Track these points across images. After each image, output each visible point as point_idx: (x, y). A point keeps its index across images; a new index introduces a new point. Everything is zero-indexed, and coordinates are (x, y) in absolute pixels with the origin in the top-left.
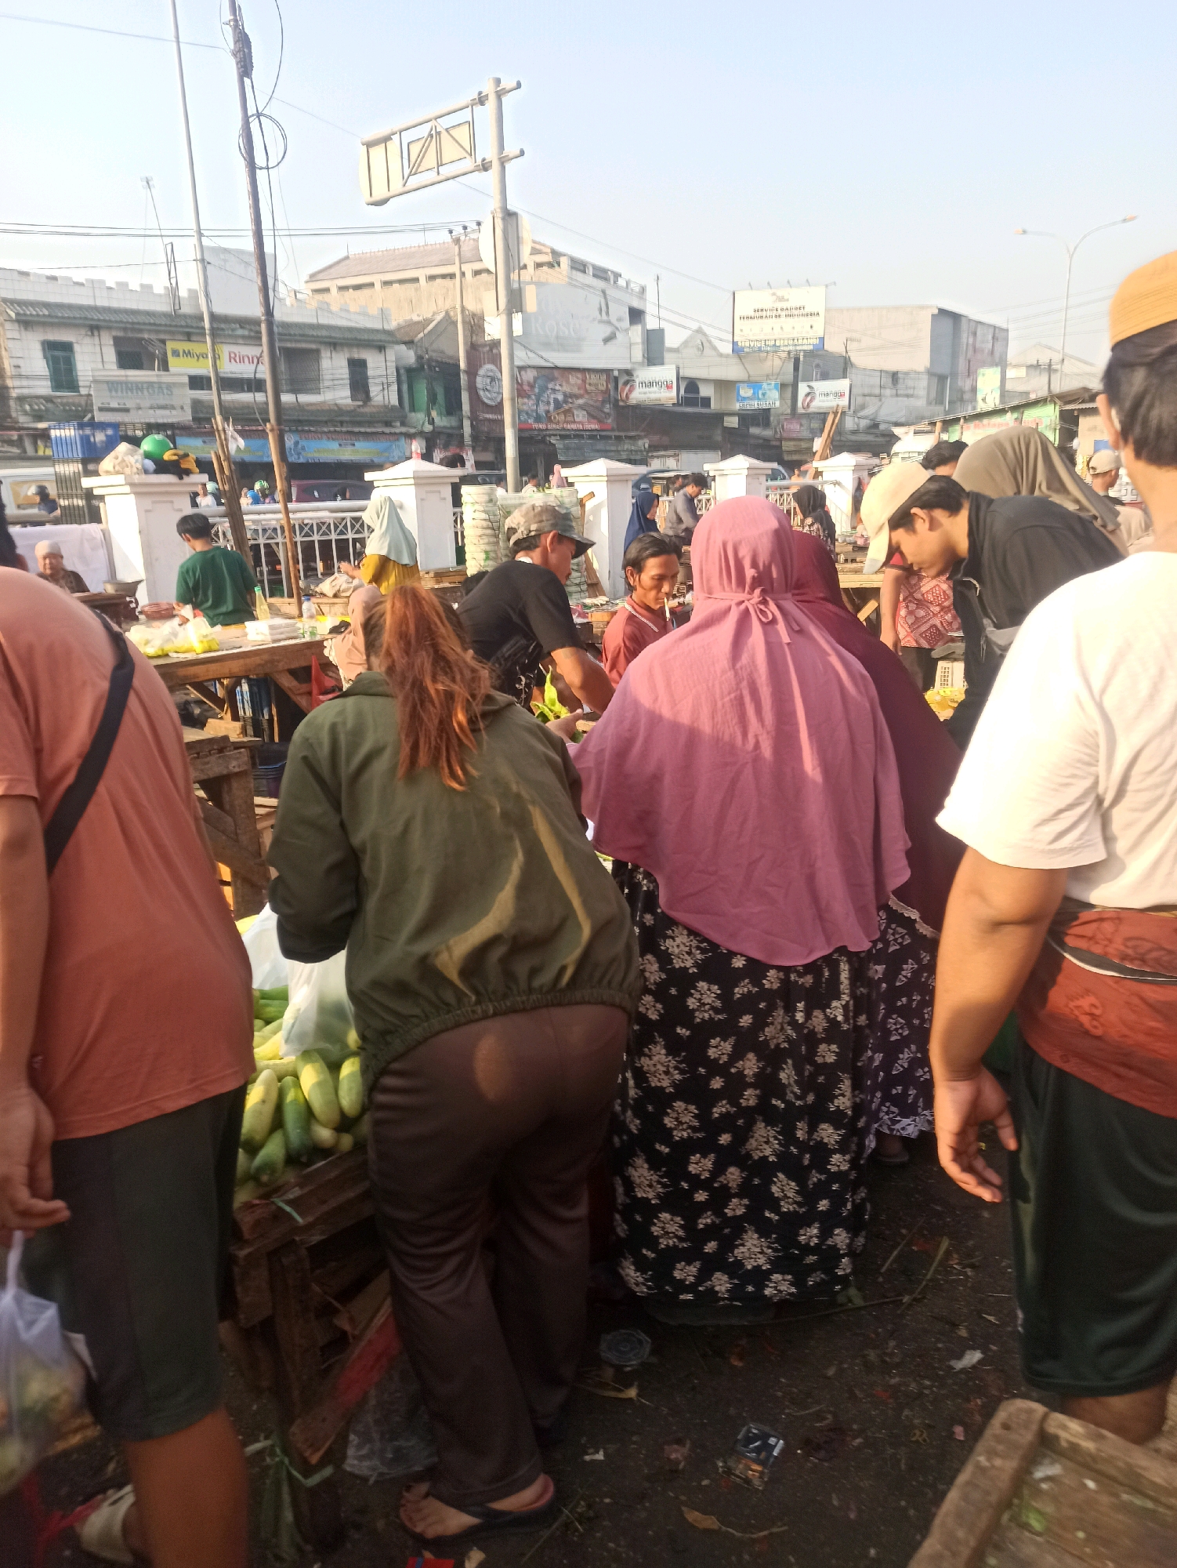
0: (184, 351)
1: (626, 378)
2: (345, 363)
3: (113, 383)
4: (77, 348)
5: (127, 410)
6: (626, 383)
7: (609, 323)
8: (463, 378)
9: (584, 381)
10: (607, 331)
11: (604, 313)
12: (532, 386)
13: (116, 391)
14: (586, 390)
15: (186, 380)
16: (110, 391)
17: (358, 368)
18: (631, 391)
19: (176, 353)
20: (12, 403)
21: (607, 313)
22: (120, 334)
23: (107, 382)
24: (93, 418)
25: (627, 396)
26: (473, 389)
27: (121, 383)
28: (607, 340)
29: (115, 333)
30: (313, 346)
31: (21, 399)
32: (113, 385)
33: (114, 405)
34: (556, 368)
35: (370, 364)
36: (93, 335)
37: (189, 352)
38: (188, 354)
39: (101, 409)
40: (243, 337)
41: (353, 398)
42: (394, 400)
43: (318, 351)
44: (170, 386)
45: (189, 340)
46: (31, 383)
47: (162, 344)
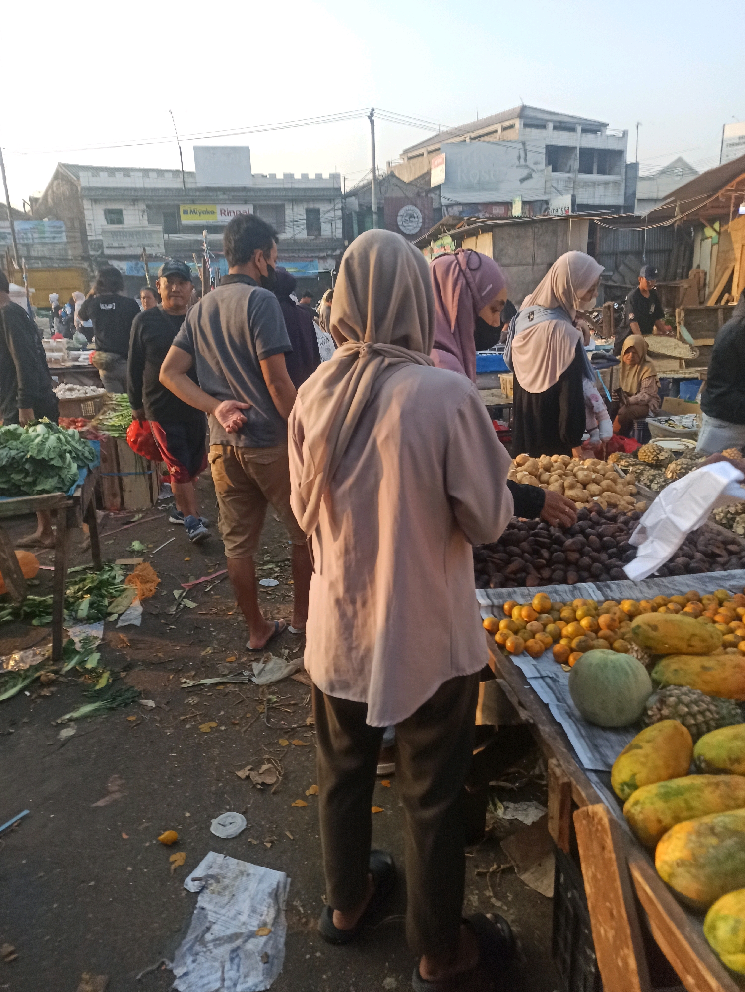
0: (191, 211)
1: (544, 206)
2: (303, 212)
3: (114, 232)
4: (124, 212)
5: (124, 248)
7: (527, 166)
10: (524, 172)
11: (522, 160)
13: (117, 236)
16: (113, 236)
17: (313, 214)
19: (186, 212)
21: (525, 160)
22: (150, 203)
23: (111, 232)
24: (102, 253)
27: (120, 232)
28: (523, 180)
30: (280, 203)
31: (91, 242)
33: (115, 244)
34: (479, 203)
35: (323, 211)
36: (133, 205)
38: (193, 212)
39: (107, 248)
41: (308, 233)
42: (339, 233)
43: (283, 206)
45: (194, 204)
47: (178, 207)
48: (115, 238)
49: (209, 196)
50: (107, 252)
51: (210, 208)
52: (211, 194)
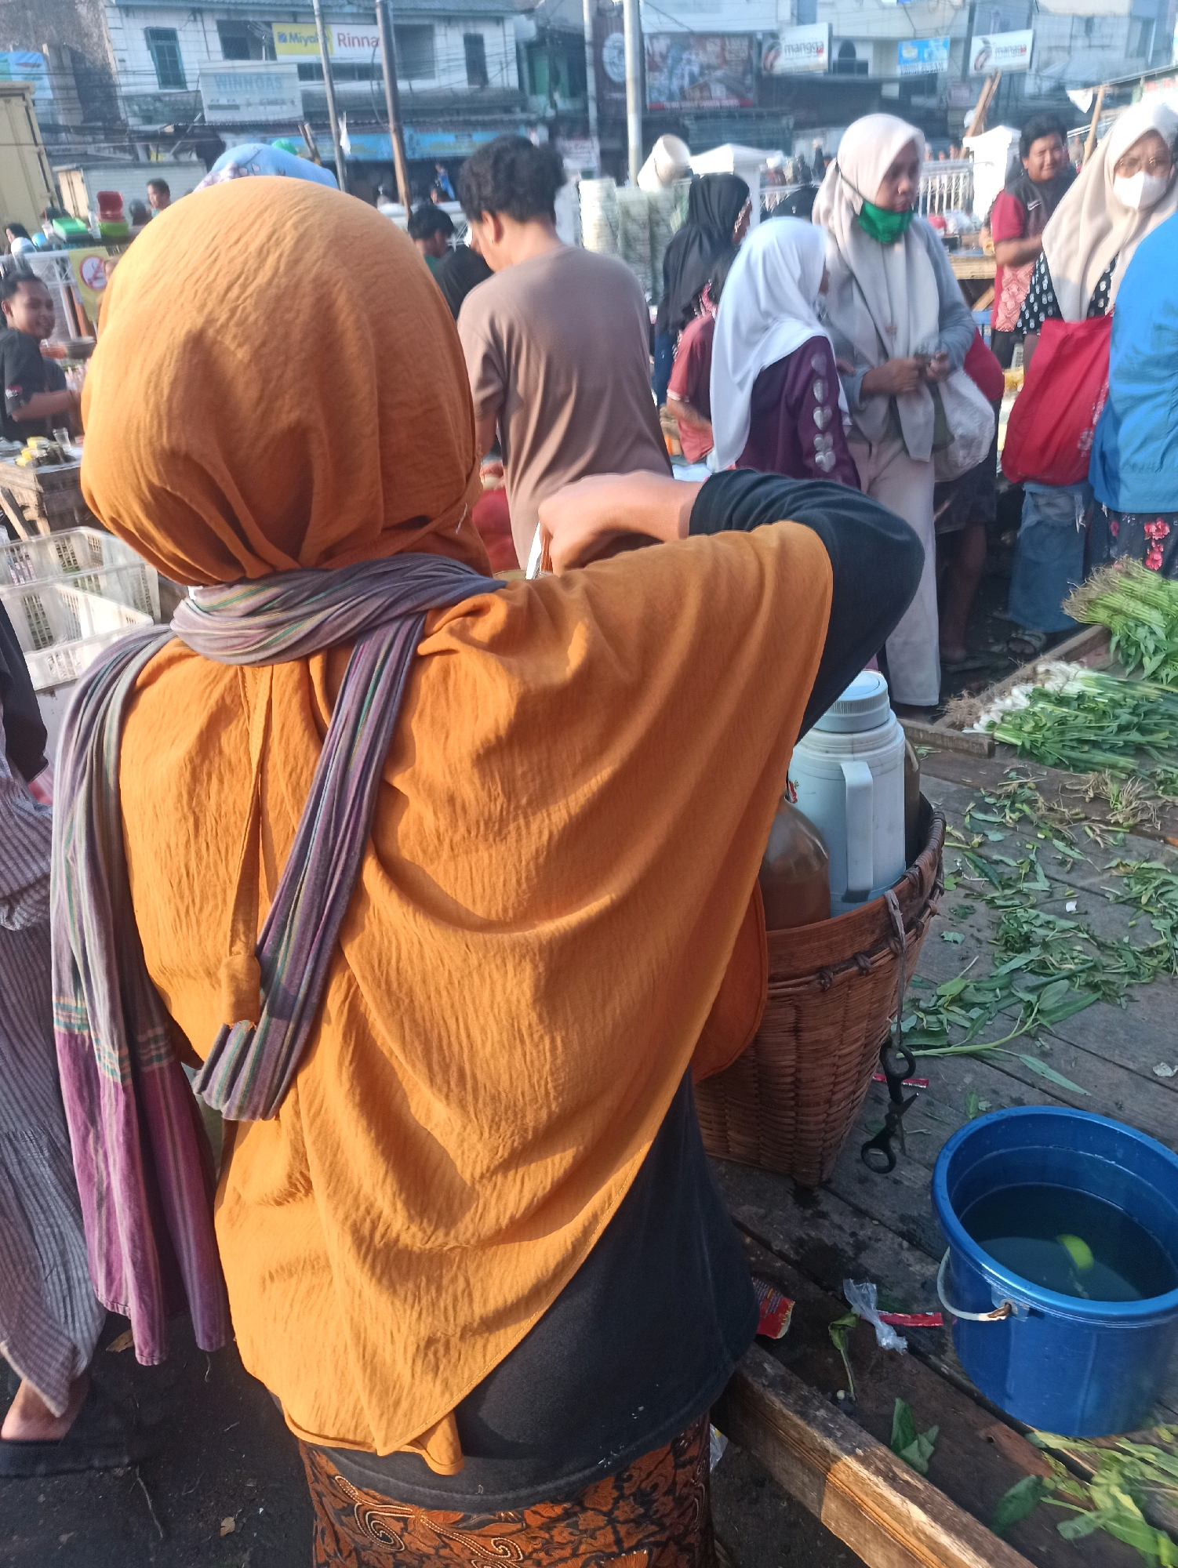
0: (290, 35)
1: (770, 41)
2: (460, 41)
3: (221, 76)
4: (180, 36)
5: (236, 107)
6: (771, 48)
8: (589, 52)
9: (723, 49)
12: (664, 57)
13: (225, 85)
14: (725, 61)
15: (294, 69)
16: (219, 85)
17: (474, 45)
18: (776, 57)
19: (282, 38)
20: (120, 103)
22: (224, 17)
23: (215, 75)
24: (203, 118)
25: (772, 65)
26: (599, 63)
27: (229, 75)
29: (218, 17)
30: (427, 22)
31: (129, 99)
32: (221, 79)
34: (692, 34)
35: (487, 41)
36: (195, 20)
37: (297, 36)
38: (295, 38)
39: (211, 107)
40: (352, 15)
41: (471, 81)
42: (513, 81)
43: (430, 29)
44: (279, 77)
45: (295, 21)
46: (138, 79)
47: (268, 27)
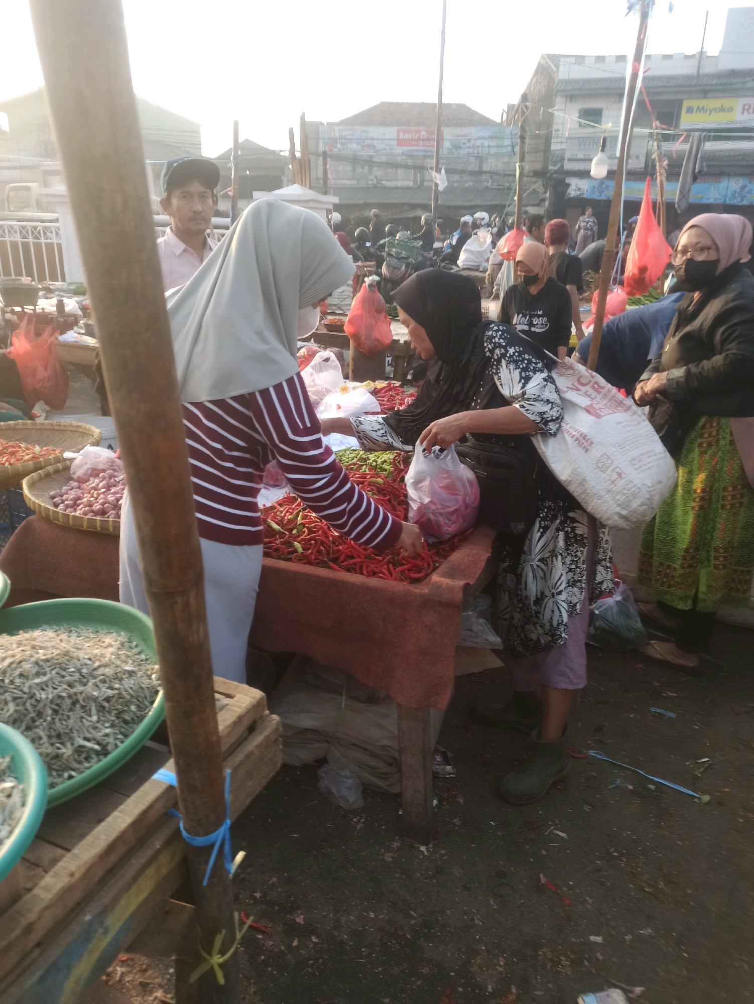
0: (698, 108)
3: (583, 138)
4: (605, 113)
13: (584, 144)
19: (690, 110)
24: (562, 166)
33: (580, 156)
37: (703, 107)
38: (701, 109)
45: (704, 97)
47: (680, 103)
48: (582, 147)
49: (731, 84)
50: (568, 166)
51: (727, 102)
52: (735, 81)
